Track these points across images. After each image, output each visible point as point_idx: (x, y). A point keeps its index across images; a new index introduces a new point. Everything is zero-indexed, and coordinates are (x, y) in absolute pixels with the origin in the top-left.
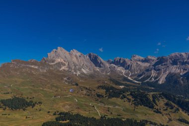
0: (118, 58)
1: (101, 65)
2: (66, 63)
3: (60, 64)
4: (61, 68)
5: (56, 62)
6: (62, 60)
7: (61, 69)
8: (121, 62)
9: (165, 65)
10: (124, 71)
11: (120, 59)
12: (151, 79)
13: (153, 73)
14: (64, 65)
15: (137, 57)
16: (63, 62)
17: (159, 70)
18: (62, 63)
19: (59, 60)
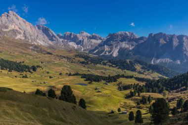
0: (68, 33)
1: (54, 38)
2: (21, 31)
3: (14, 32)
4: (16, 36)
5: (9, 29)
6: (17, 28)
7: (17, 38)
8: (72, 37)
9: (116, 41)
10: (76, 46)
11: (71, 34)
12: (105, 53)
13: (107, 48)
14: (20, 33)
15: (85, 34)
16: (18, 29)
17: (111, 45)
18: (17, 31)
19: (13, 27)
